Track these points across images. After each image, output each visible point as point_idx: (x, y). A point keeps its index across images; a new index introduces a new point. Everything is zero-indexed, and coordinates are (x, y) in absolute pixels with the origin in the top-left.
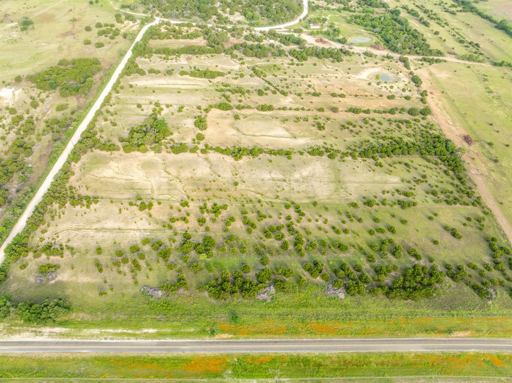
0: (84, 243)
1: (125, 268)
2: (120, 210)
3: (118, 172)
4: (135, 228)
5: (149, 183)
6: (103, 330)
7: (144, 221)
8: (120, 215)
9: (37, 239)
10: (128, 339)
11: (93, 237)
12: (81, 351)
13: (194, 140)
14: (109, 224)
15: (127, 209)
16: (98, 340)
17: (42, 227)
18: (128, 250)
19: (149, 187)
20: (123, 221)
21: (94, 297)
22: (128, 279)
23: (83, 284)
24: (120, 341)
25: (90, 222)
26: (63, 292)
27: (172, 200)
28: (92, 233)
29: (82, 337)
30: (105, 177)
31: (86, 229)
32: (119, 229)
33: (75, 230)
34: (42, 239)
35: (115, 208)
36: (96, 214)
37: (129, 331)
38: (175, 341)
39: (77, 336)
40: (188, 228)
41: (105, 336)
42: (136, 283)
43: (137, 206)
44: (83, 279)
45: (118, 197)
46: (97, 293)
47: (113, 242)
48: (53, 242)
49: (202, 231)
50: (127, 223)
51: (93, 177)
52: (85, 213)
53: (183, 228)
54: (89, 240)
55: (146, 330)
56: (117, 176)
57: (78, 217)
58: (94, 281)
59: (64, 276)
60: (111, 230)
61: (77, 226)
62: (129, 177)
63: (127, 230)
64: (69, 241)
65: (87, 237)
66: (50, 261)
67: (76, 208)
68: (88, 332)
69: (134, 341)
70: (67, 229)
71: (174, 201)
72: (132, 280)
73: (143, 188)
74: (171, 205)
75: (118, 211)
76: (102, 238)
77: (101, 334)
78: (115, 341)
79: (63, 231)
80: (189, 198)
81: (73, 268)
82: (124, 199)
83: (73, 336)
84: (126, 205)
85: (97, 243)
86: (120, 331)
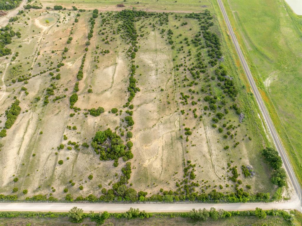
0: (223, 159)
1: (233, 132)
2: (193, 146)
3: (155, 158)
4: (205, 134)
5: (165, 136)
6: (266, 134)
7: (199, 131)
8: (197, 145)
9: (227, 189)
10: (266, 123)
11: (216, 155)
12: (278, 139)
13: (117, 115)
14: (205, 149)
15: (191, 142)
16: (271, 134)
17: (217, 190)
18: (221, 134)
19: (169, 134)
20: (201, 142)
21: (252, 142)
22: (238, 129)
23: (248, 150)
24: (268, 126)
25: (206, 161)
26: (255, 158)
27: (179, 119)
28: (214, 157)
29: (272, 141)
30: (162, 166)
31: (212, 162)
32: (207, 143)
33: (214, 168)
34: (227, 186)
35: (191, 150)
36: (199, 159)
37: (262, 123)
38: (260, 106)
39: (273, 144)
40: (200, 109)
41: (268, 132)
42: (239, 126)
43: (188, 137)
44: (245, 151)
45: (182, 151)
46: (250, 142)
47: (218, 143)
48: (227, 178)
49: (200, 103)
50: (202, 139)
51: (163, 174)
52: (200, 166)
53: (200, 112)
54: (220, 157)
55: (259, 117)
56: (160, 157)
57: (203, 170)
58: (244, 146)
59: (246, 162)
60: (209, 147)
61: (211, 168)
62: (160, 149)
63: (207, 139)
64: (223, 168)
65: (218, 159)
66: (241, 173)
67: (197, 174)
68: (269, 139)
69: (265, 120)
70: (214, 174)
71: (180, 118)
72: (238, 128)
73: (171, 138)
74: (184, 119)
75: (194, 147)
76: (216, 150)
77: (268, 134)
78: (268, 128)
79: (217, 175)
80: (176, 111)
81: (241, 159)
82: (182, 147)
83: (273, 145)
84: (188, 143)
85: (221, 151)
86: (264, 127)
